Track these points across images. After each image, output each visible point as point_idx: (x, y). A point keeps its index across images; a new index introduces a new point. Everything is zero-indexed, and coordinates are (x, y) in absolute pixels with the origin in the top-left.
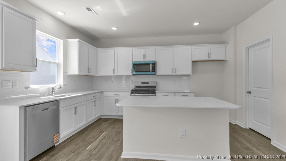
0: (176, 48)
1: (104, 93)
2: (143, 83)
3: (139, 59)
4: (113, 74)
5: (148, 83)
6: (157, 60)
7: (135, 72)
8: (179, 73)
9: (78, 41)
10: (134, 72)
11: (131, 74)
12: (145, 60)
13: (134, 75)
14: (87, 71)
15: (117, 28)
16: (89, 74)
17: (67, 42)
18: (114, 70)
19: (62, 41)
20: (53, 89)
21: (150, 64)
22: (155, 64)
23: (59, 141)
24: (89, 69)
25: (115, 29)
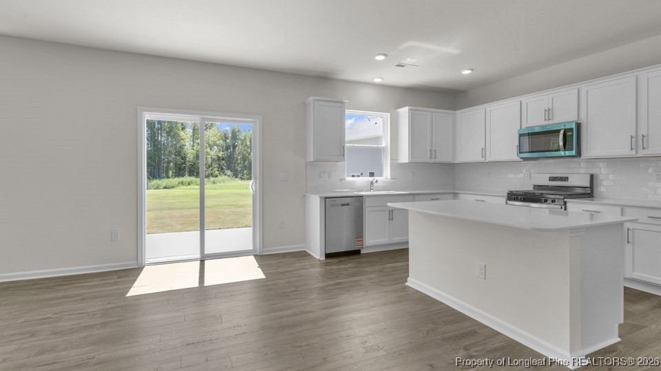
1: (460, 195)
2: (552, 179)
3: (536, 121)
4: (482, 160)
5: (568, 178)
6: (583, 120)
7: (524, 153)
9: (409, 110)
11: (517, 158)
12: (550, 122)
13: (525, 159)
14: (429, 156)
15: (472, 70)
16: (433, 161)
17: (397, 113)
18: (484, 150)
19: (389, 114)
20: (372, 183)
21: (558, 131)
22: (573, 129)
23: (363, 248)
24: (433, 153)
25: (467, 72)
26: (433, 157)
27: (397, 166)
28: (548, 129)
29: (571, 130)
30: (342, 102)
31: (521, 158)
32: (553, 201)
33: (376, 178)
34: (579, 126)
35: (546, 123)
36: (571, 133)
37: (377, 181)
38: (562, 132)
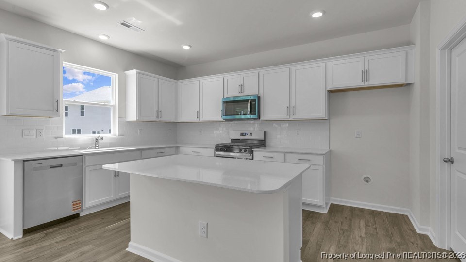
0: (295, 67)
1: (181, 148)
2: (242, 135)
3: (233, 93)
4: (197, 120)
5: (252, 133)
6: (261, 94)
7: (226, 115)
8: (300, 115)
9: (137, 73)
10: (223, 115)
11: (221, 120)
12: (242, 94)
13: (226, 120)
14: (155, 116)
15: (191, 47)
16: (159, 120)
17: (126, 75)
18: (198, 112)
19: (117, 75)
20: (97, 140)
21: (247, 101)
22: (256, 100)
23: (82, 211)
24: (159, 113)
25: (186, 47)
26: (160, 116)
27: (125, 125)
28: (241, 98)
29: (254, 100)
30: (55, 51)
31: (224, 119)
32: (245, 151)
33: (101, 135)
34: (259, 97)
35: (240, 95)
36: (254, 103)
37: (102, 139)
38: (249, 102)
